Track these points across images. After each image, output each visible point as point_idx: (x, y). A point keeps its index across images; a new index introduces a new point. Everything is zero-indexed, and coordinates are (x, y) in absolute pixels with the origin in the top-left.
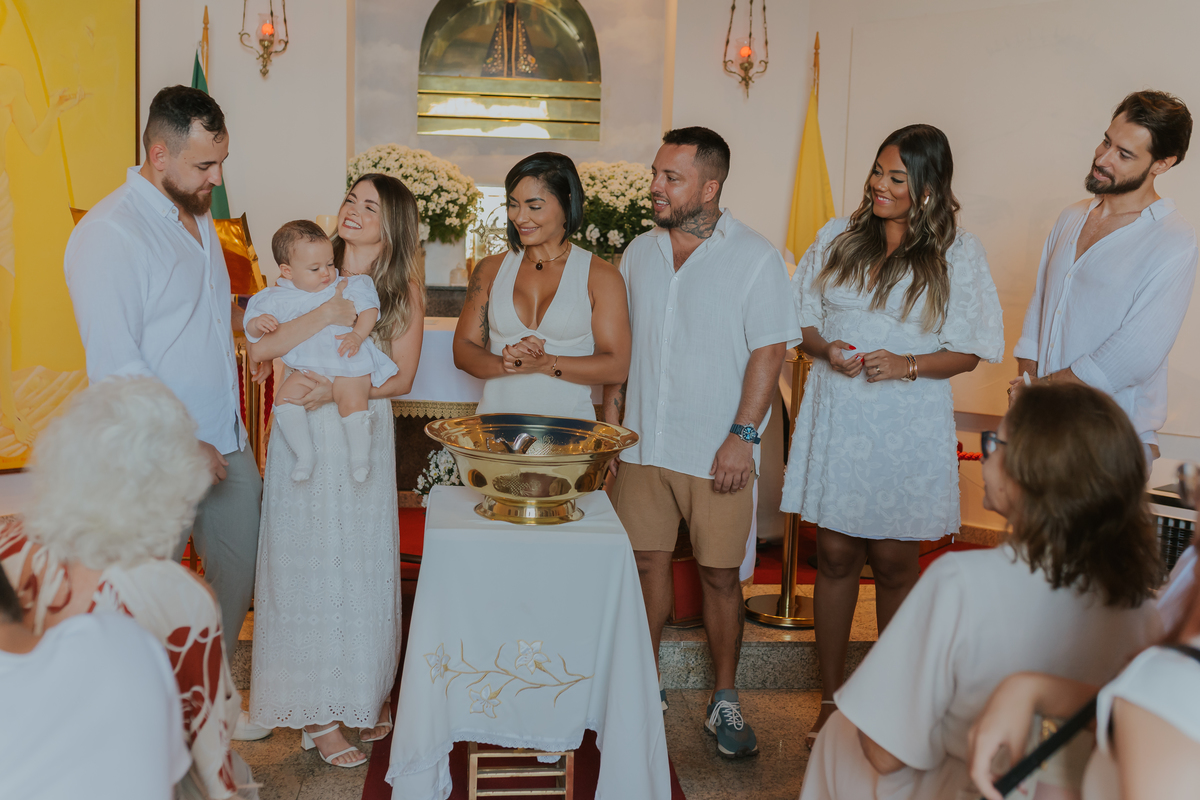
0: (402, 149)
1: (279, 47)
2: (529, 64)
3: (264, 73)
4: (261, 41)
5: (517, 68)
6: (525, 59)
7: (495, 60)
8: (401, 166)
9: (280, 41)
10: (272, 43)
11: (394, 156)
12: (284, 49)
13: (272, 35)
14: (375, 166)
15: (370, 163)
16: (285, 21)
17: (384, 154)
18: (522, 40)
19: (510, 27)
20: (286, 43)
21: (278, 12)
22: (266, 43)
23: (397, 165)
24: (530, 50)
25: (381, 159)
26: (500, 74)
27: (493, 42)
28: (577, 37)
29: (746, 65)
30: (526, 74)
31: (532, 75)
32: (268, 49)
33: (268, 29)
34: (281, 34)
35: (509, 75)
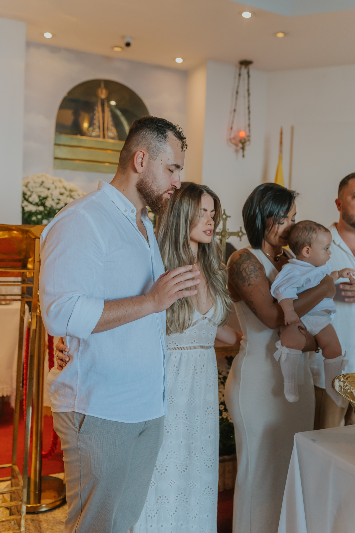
11: (51, 181)
23: (54, 186)
29: (243, 141)
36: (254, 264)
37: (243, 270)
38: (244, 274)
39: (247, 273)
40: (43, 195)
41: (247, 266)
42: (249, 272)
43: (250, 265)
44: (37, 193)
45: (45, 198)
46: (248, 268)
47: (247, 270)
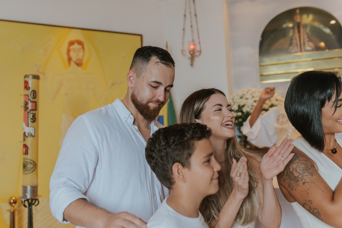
0: (254, 90)
1: (197, 54)
2: (309, 46)
3: (192, 65)
4: (190, 52)
5: (304, 48)
6: (308, 44)
7: (293, 47)
8: (253, 97)
9: (198, 51)
10: (194, 52)
11: (250, 93)
12: (200, 54)
13: (194, 49)
14: (241, 98)
15: (239, 97)
16: (200, 43)
17: (245, 93)
18: (306, 37)
19: (299, 32)
20: (200, 52)
21: (196, 39)
22: (192, 53)
23: (251, 97)
24: (310, 40)
25: (244, 95)
26: (297, 52)
27: (292, 39)
28: (331, 33)
30: (309, 51)
31: (313, 50)
32: (193, 55)
33: (192, 47)
34: (198, 48)
35: (301, 51)
36: (304, 162)
37: (294, 170)
38: (296, 174)
39: (299, 173)
40: (242, 104)
41: (297, 165)
42: (301, 171)
43: (300, 164)
44: (237, 103)
45: (243, 106)
46: (298, 167)
47: (298, 169)
